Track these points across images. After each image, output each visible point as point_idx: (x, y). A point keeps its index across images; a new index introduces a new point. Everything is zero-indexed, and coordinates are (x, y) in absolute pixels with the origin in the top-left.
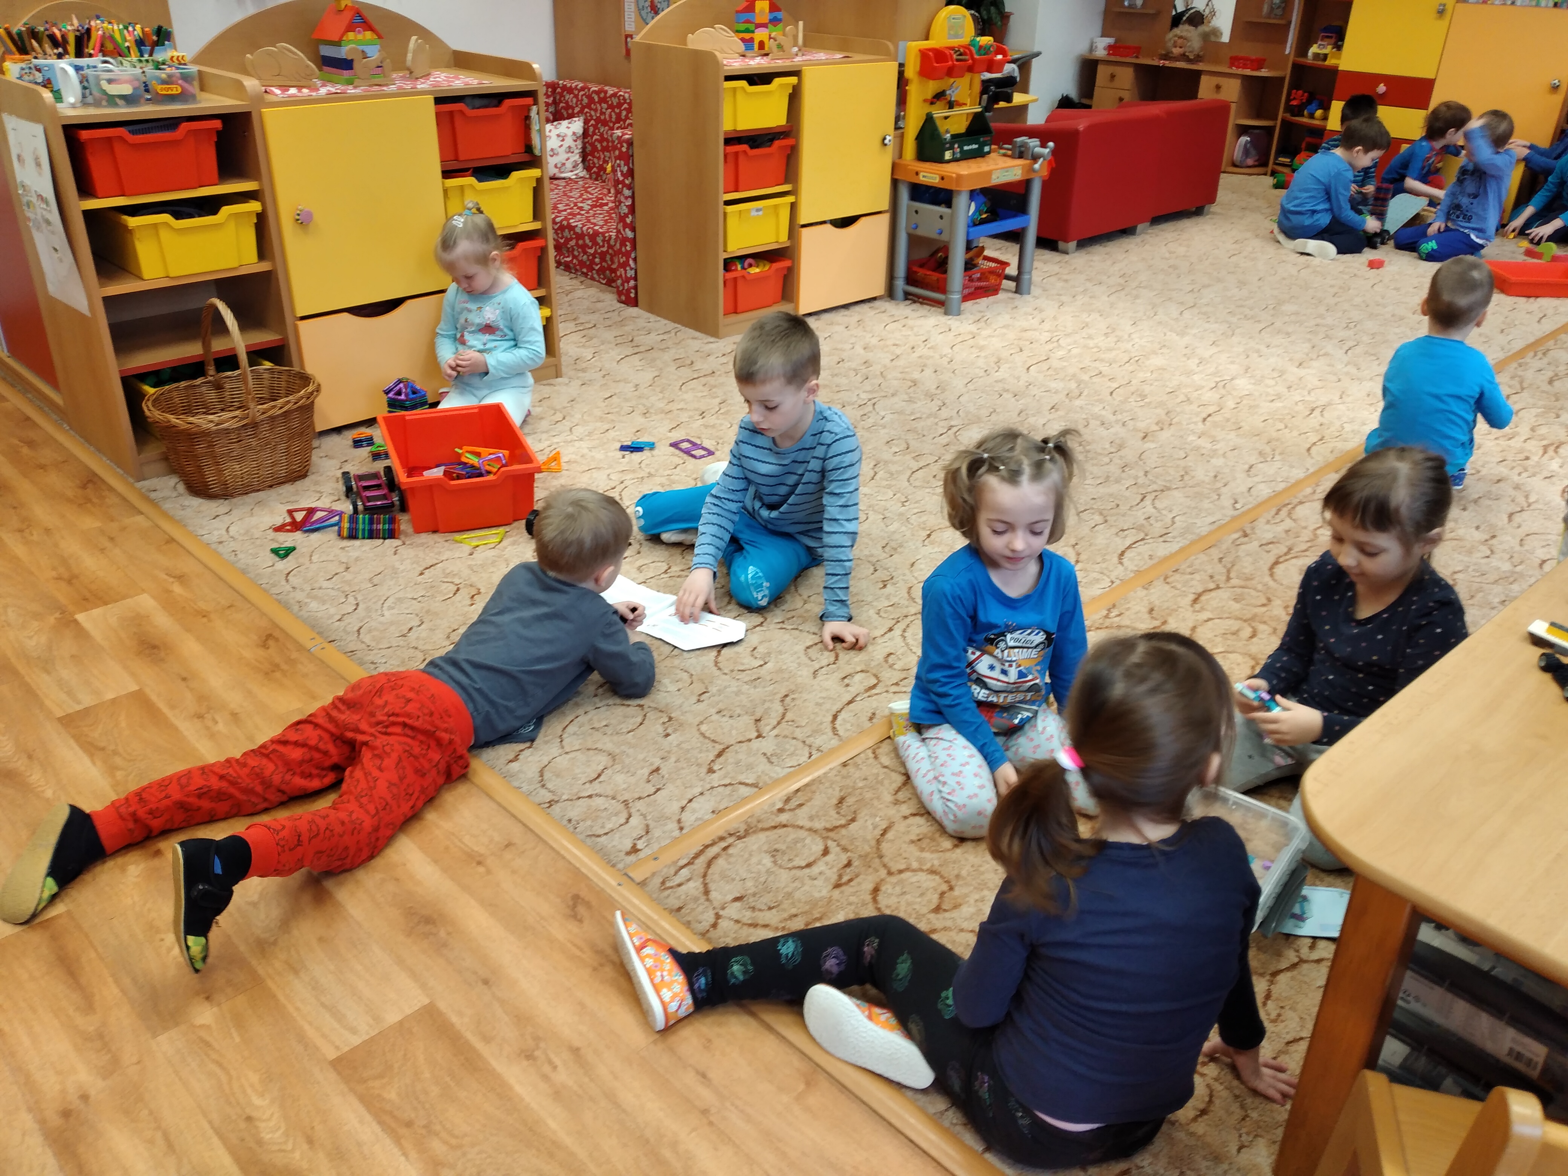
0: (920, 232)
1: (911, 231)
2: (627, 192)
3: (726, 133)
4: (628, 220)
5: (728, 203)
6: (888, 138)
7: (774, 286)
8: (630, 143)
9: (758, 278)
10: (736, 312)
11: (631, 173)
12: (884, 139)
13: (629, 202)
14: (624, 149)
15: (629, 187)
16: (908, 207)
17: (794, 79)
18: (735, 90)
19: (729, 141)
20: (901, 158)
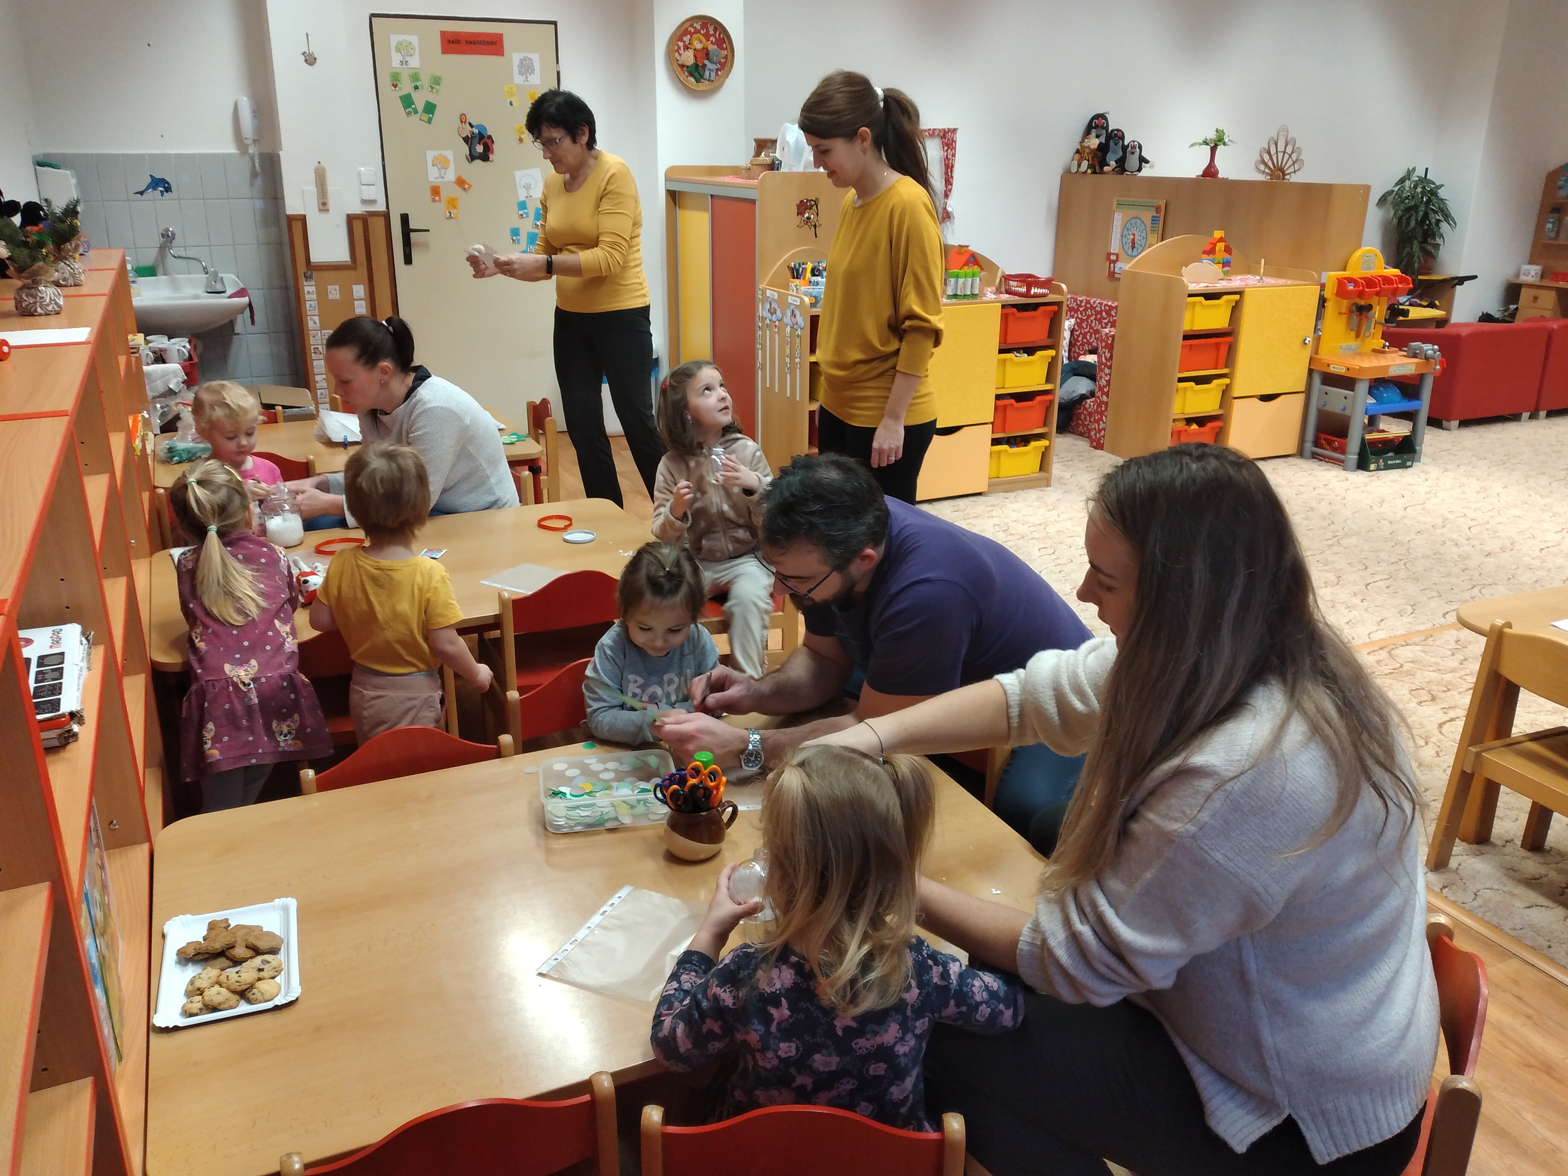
0: (1329, 408)
1: (1320, 407)
2: (1107, 371)
3: (1185, 332)
4: (1106, 390)
5: (1181, 379)
6: (1307, 340)
8: (1113, 337)
9: (1197, 433)
11: (1111, 357)
12: (1304, 340)
13: (1107, 378)
14: (1109, 342)
15: (1110, 367)
16: (1320, 390)
17: (1237, 297)
18: (1194, 303)
19: (1186, 337)
20: (1317, 354)
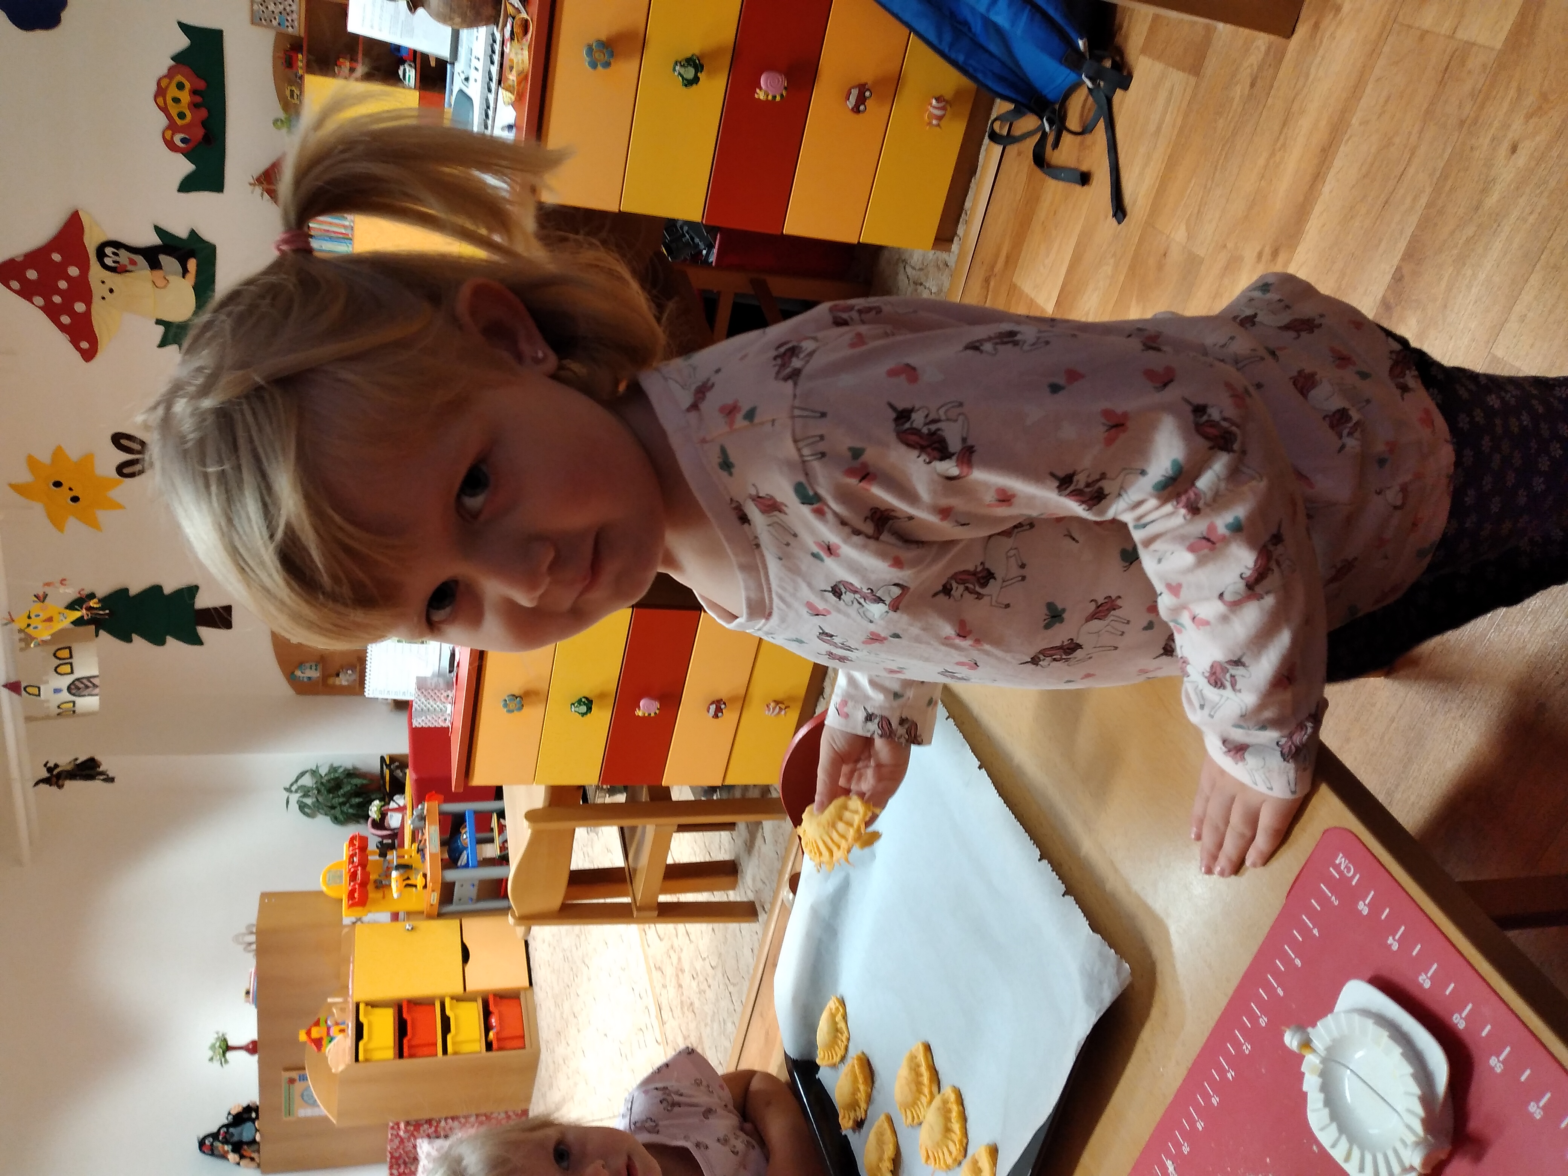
0: (473, 896)
1: (473, 902)
2: (443, 1123)
3: (395, 1058)
4: (463, 1120)
5: (445, 1051)
6: (407, 927)
7: (507, 1008)
8: (407, 1124)
9: (501, 1020)
10: (523, 1037)
11: (429, 1122)
12: (408, 930)
13: (450, 1121)
15: (439, 1122)
16: (457, 905)
17: (362, 1007)
18: (365, 1051)
19: (400, 1054)
20: (422, 913)
